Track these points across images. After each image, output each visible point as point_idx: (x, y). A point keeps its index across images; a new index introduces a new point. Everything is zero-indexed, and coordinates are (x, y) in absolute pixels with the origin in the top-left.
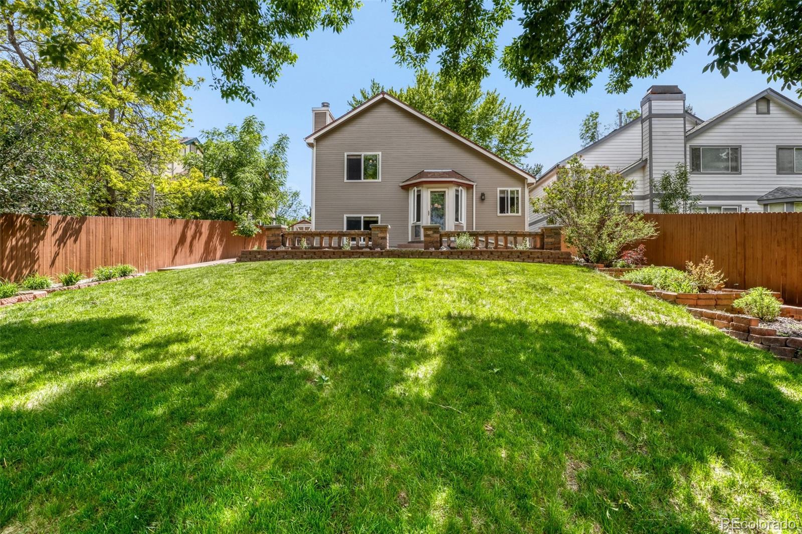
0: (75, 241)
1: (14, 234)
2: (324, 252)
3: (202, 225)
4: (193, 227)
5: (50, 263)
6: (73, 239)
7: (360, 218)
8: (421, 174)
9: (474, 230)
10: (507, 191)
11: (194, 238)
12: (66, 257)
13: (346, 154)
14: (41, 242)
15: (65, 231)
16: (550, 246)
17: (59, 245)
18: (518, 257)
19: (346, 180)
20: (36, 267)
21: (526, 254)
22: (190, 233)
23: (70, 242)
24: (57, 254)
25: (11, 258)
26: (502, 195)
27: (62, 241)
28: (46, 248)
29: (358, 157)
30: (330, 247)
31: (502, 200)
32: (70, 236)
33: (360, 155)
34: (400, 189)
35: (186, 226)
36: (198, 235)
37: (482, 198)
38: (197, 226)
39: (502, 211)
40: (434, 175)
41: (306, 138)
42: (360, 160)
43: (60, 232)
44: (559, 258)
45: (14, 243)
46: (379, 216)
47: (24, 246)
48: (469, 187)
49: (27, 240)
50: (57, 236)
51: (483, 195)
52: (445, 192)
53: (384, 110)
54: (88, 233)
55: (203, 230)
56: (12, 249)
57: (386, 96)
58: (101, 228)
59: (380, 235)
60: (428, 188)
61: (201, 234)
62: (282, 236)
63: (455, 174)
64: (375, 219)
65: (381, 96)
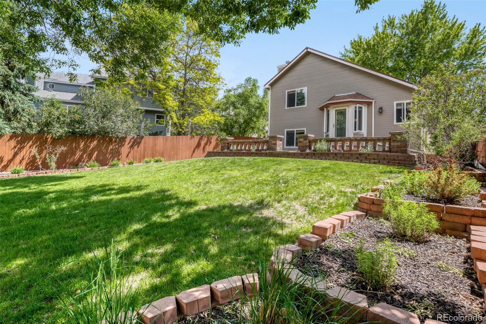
0: (138, 147)
1: (112, 144)
2: (243, 153)
3: (211, 138)
4: (206, 139)
5: (126, 155)
6: (137, 146)
7: (294, 131)
8: (333, 98)
9: (373, 136)
10: (404, 104)
11: (206, 144)
12: (134, 154)
13: (287, 92)
14: (123, 147)
15: (134, 143)
16: (396, 150)
17: (131, 148)
18: (357, 158)
19: (286, 108)
20: (120, 157)
21: (364, 156)
22: (203, 143)
23: (136, 147)
24: (130, 152)
25: (110, 153)
26: (399, 108)
27: (132, 147)
28: (125, 150)
29: (294, 92)
30: (245, 150)
31: (399, 112)
32: (136, 145)
33: (295, 91)
34: (319, 110)
35: (201, 139)
36: (209, 143)
37: (381, 111)
38: (208, 138)
39: (399, 120)
40: (339, 98)
41: (265, 85)
42: (295, 93)
43: (131, 143)
44: (394, 160)
45: (112, 147)
46: (305, 129)
47: (115, 149)
48: (369, 104)
49: (117, 146)
50: (130, 145)
51: (381, 108)
52: (345, 109)
53: (309, 60)
54: (145, 143)
55: (212, 141)
56: (111, 150)
57: (309, 50)
58: (151, 141)
59: (273, 142)
60: (334, 108)
61: (210, 143)
62: (228, 143)
63: (358, 95)
64: (303, 131)
65: (306, 50)
